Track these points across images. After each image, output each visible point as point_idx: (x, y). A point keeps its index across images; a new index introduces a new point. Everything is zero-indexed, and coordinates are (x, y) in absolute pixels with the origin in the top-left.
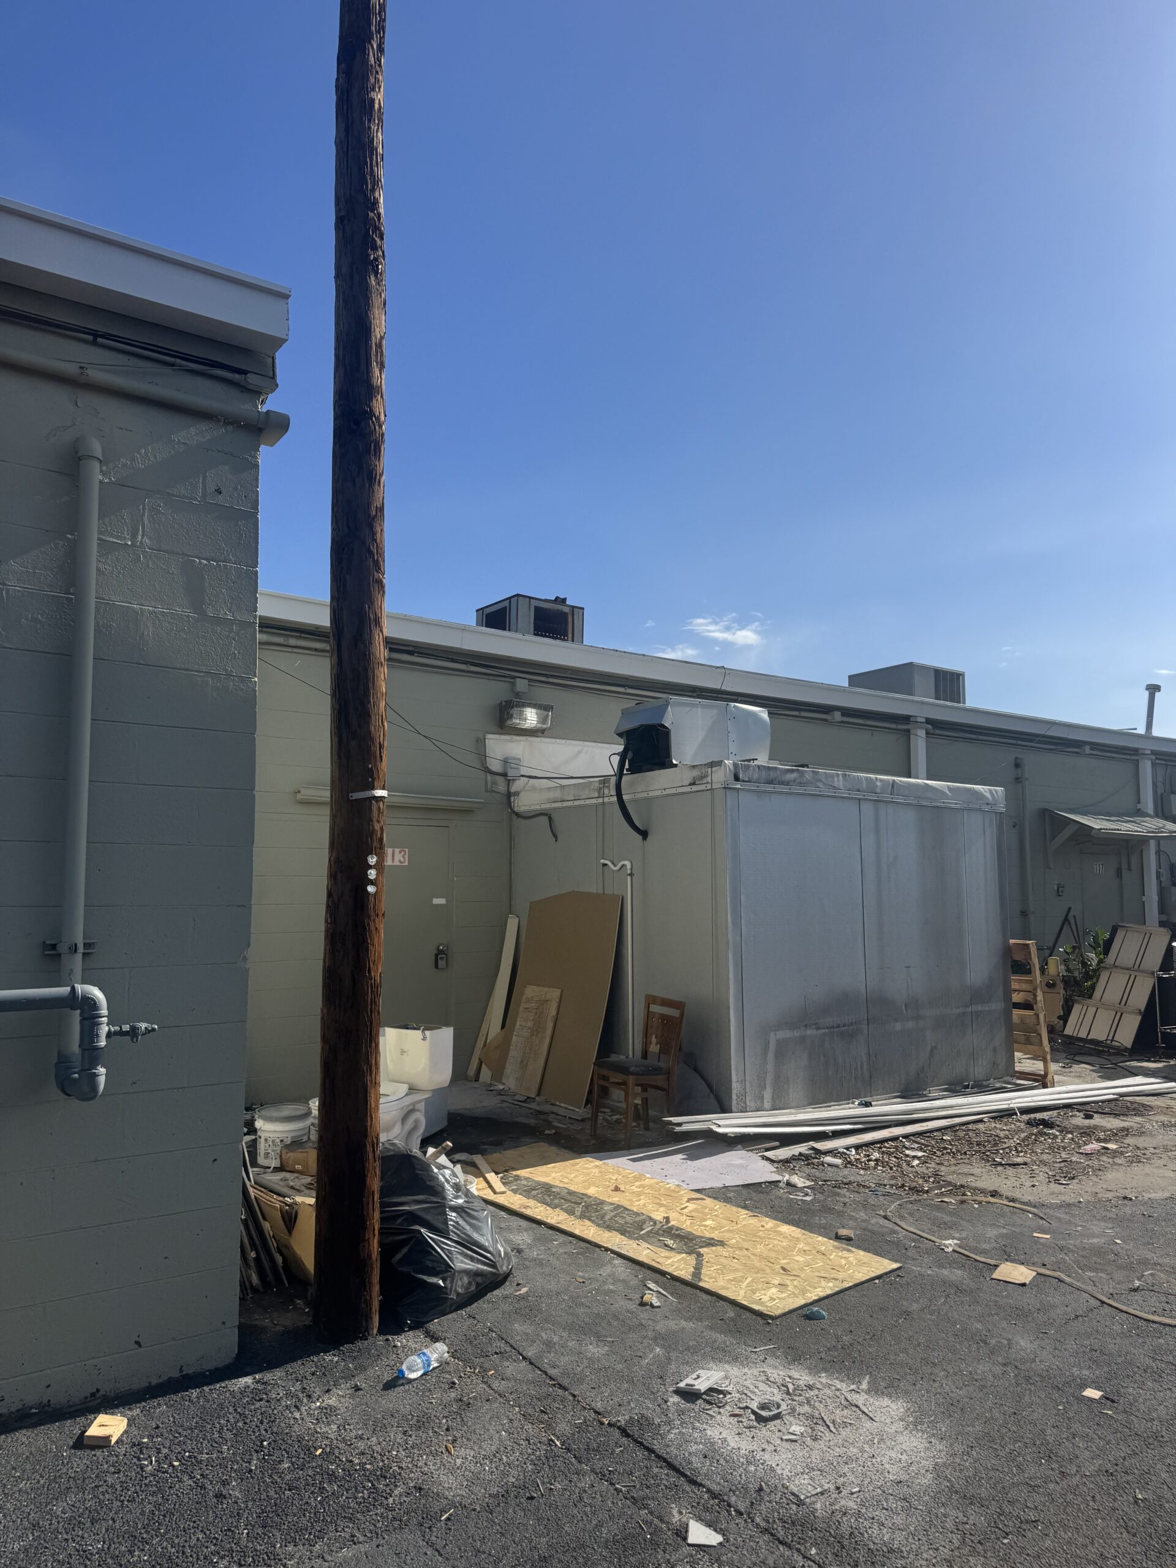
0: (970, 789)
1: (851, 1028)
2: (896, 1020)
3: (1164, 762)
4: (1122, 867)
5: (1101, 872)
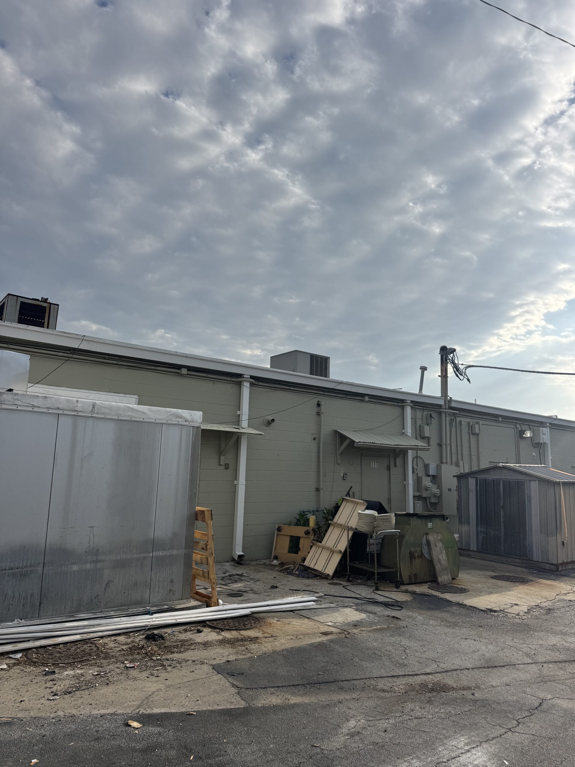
0: (170, 412)
1: (25, 569)
2: (74, 564)
3: (422, 408)
4: (391, 465)
5: (376, 467)
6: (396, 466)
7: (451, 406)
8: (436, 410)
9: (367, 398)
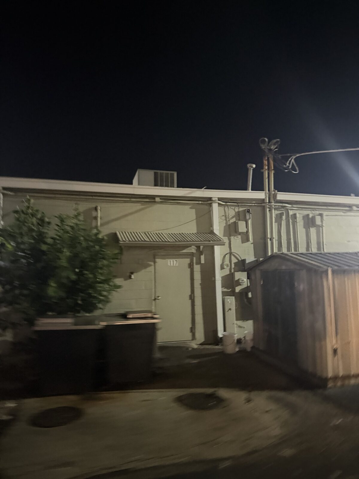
3: (236, 204)
4: (194, 262)
5: (175, 265)
7: (276, 199)
8: (256, 204)
9: (158, 199)
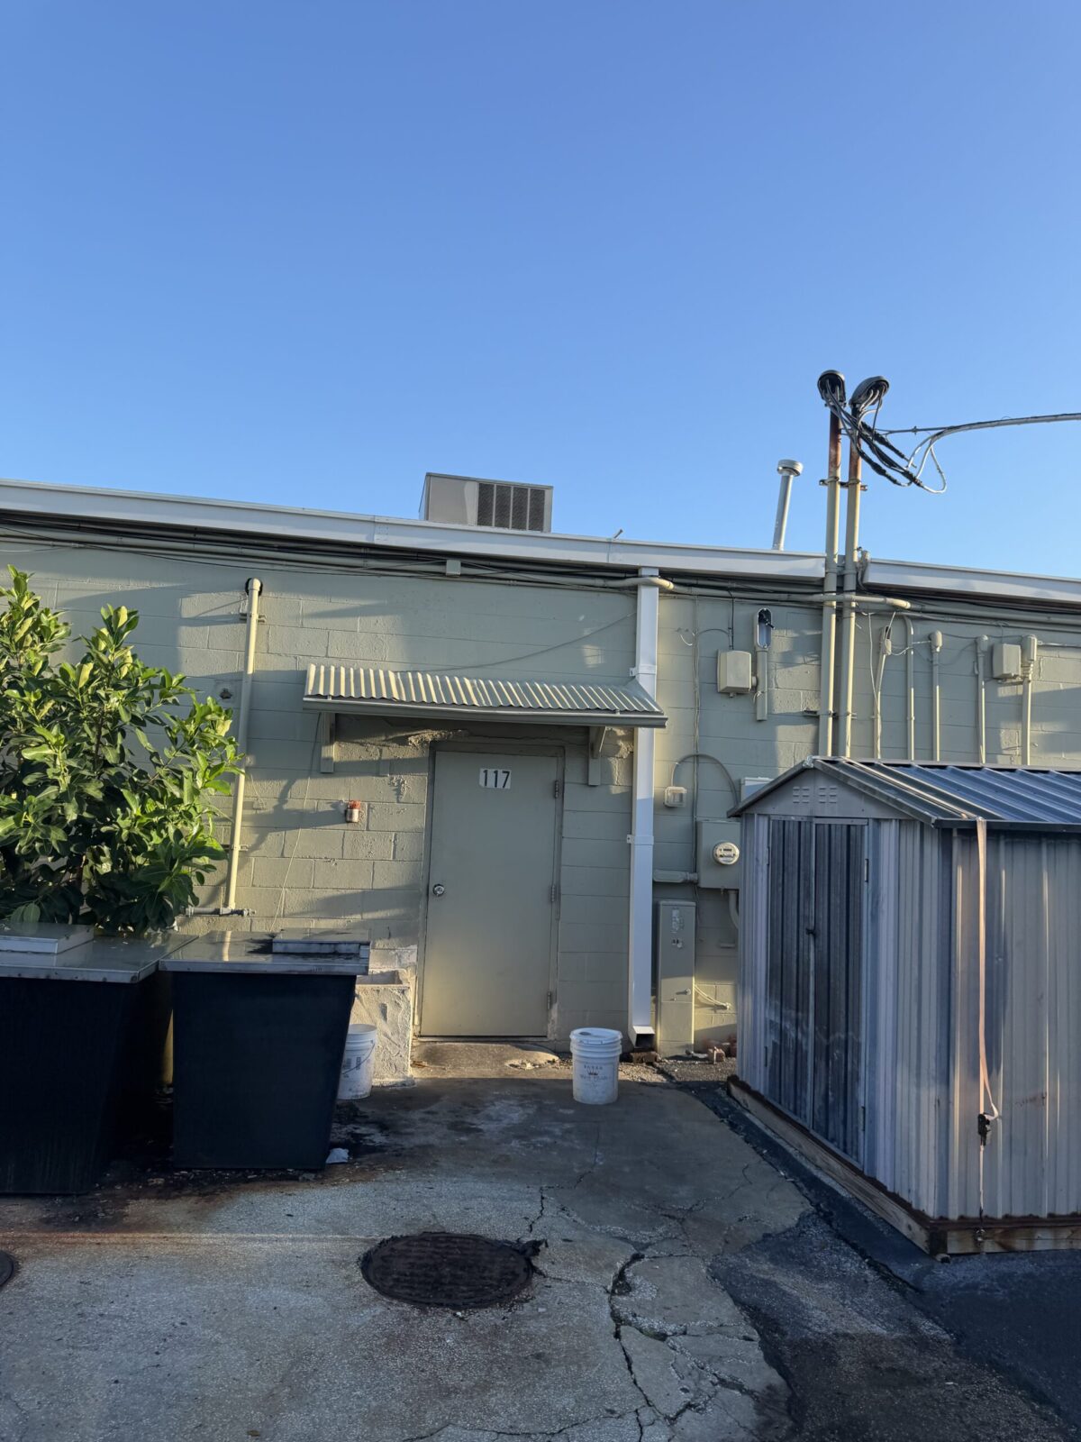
3: (723, 592)
4: (566, 780)
5: (500, 785)
6: (587, 784)
7: (865, 581)
8: (794, 597)
9: (454, 566)
